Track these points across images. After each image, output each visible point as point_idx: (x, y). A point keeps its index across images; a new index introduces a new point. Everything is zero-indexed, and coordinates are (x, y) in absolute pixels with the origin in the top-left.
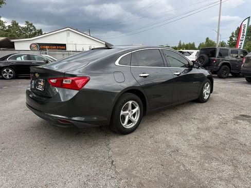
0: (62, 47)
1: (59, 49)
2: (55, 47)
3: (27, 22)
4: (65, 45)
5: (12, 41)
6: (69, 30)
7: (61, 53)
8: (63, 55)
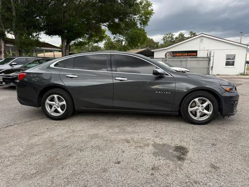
0: (193, 53)
1: (190, 56)
2: (187, 54)
3: (191, 32)
4: (196, 52)
5: (152, 51)
6: (202, 36)
7: (179, 59)
8: (181, 61)
